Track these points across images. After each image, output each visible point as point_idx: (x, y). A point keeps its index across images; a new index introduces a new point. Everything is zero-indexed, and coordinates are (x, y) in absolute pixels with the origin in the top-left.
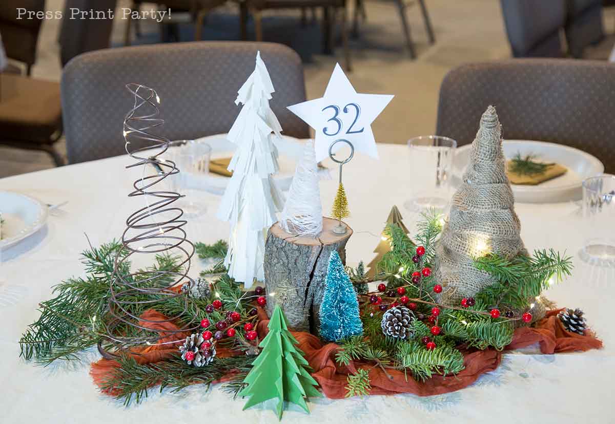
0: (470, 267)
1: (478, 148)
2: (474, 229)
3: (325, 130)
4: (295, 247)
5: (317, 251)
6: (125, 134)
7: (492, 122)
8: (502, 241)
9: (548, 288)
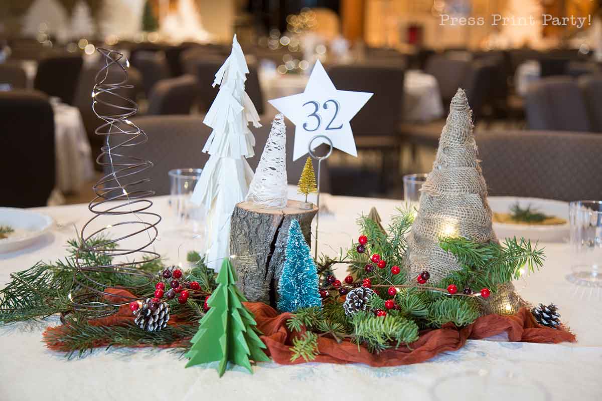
0: (437, 252)
1: (448, 131)
2: (443, 213)
3: (305, 125)
4: (256, 216)
5: (278, 220)
6: (94, 95)
7: (462, 104)
8: (471, 226)
9: (519, 278)
